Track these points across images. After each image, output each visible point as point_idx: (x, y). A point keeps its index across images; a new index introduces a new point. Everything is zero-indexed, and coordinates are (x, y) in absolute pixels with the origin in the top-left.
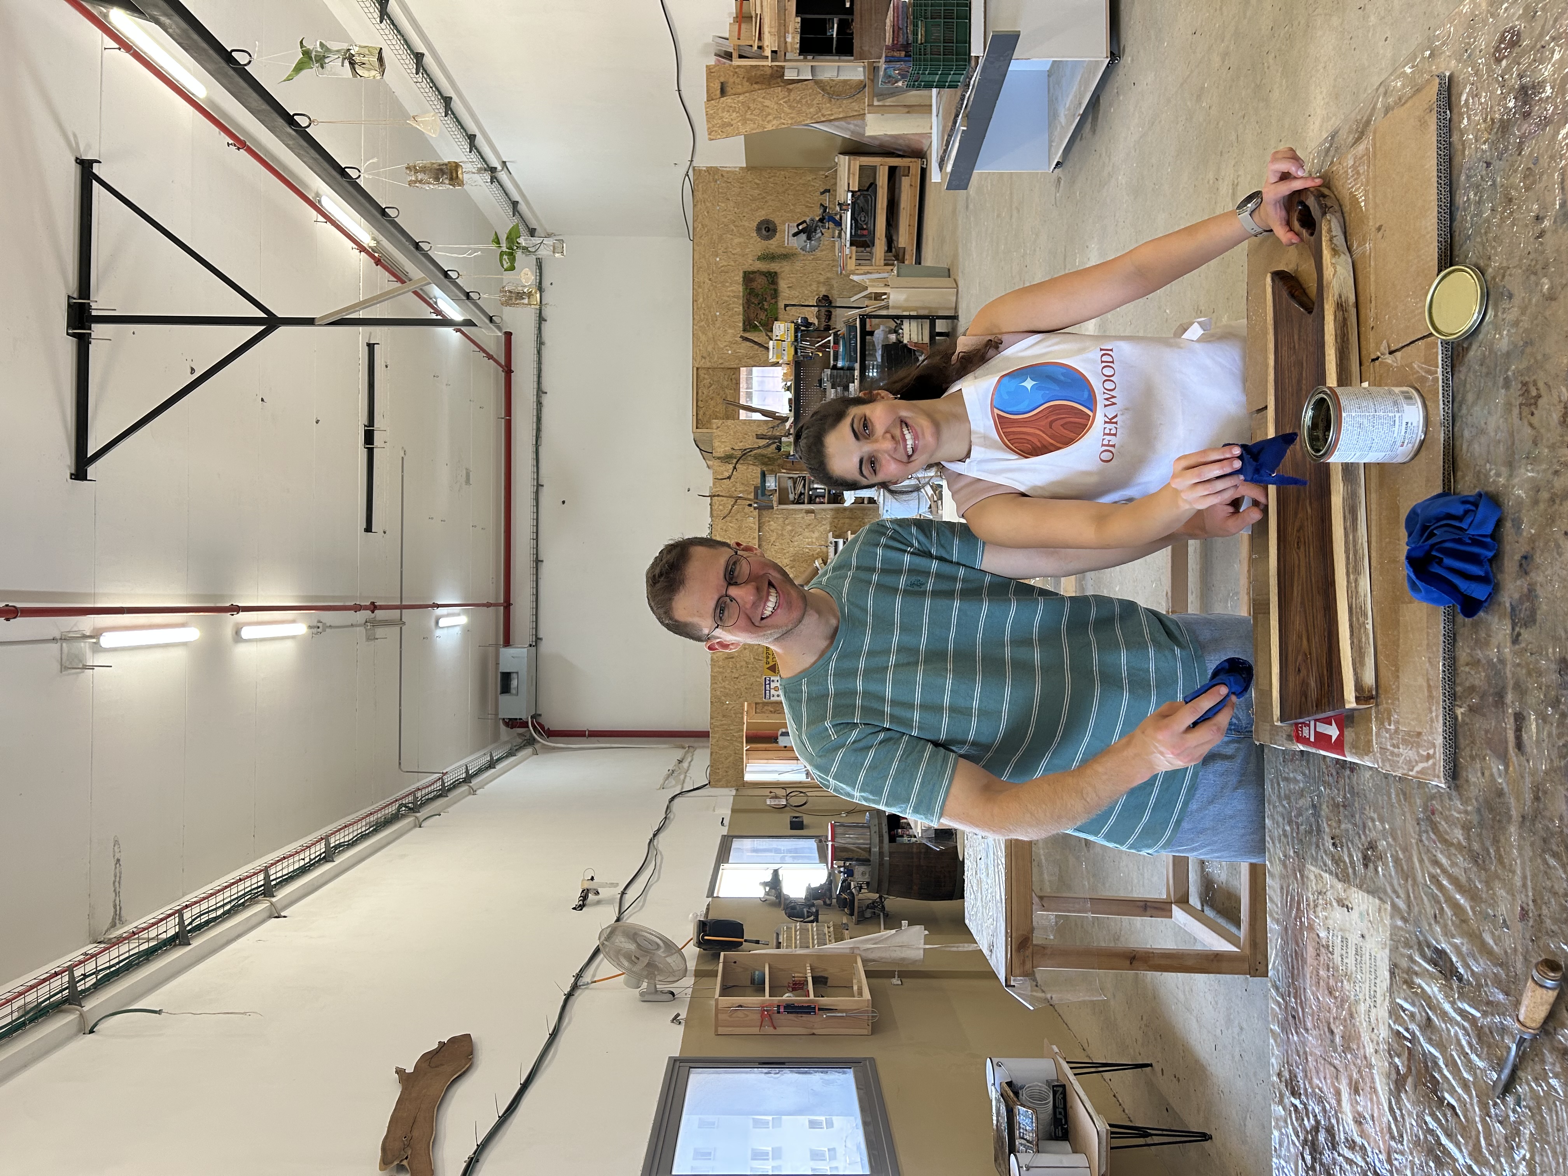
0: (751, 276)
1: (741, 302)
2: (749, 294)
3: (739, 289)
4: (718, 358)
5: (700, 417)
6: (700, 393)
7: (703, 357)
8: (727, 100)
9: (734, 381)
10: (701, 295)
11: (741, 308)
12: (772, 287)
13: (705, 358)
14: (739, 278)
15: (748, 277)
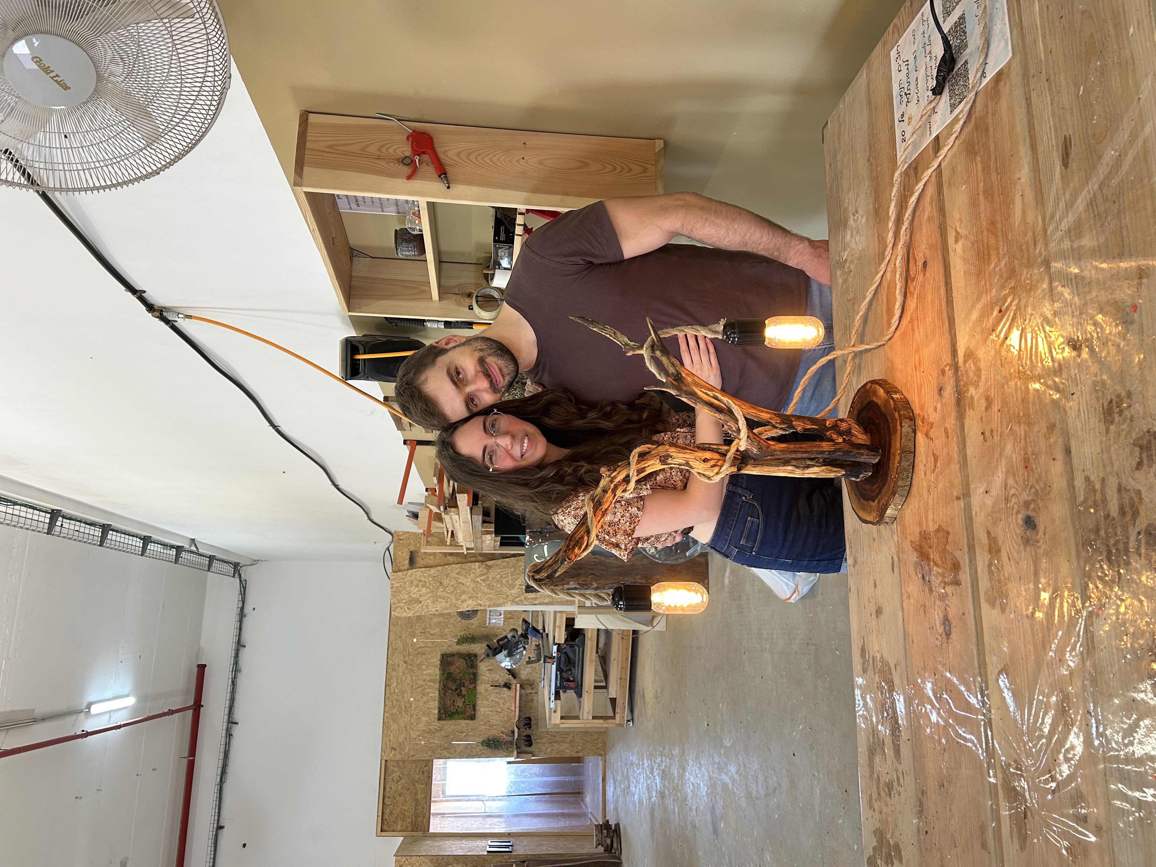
0: (449, 659)
1: (437, 686)
2: (447, 679)
3: (435, 672)
4: (409, 750)
5: (386, 816)
6: (388, 790)
7: (394, 749)
8: (417, 573)
9: (426, 774)
10: (394, 679)
11: (437, 692)
12: (471, 670)
13: (395, 749)
14: (436, 660)
15: (446, 660)
